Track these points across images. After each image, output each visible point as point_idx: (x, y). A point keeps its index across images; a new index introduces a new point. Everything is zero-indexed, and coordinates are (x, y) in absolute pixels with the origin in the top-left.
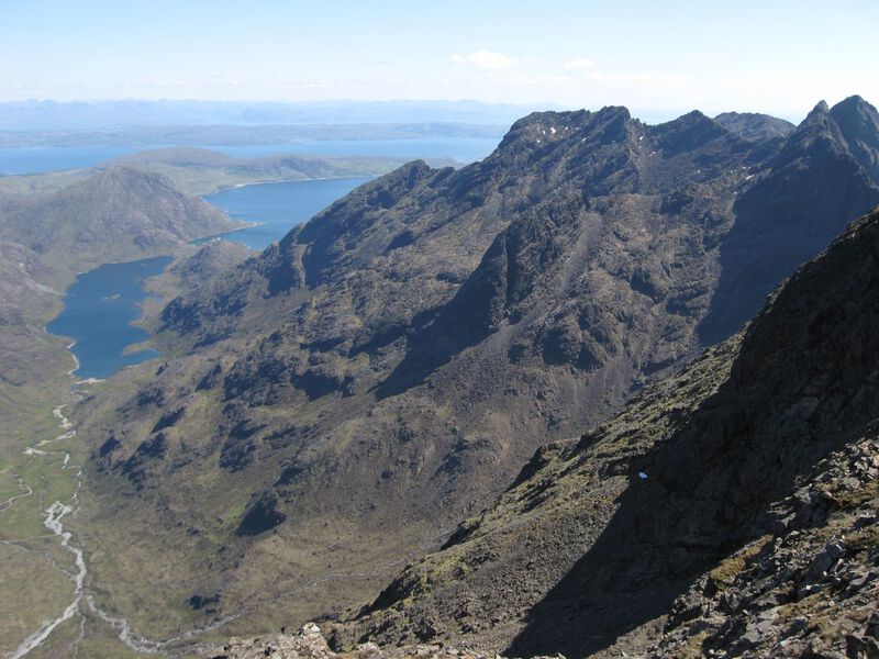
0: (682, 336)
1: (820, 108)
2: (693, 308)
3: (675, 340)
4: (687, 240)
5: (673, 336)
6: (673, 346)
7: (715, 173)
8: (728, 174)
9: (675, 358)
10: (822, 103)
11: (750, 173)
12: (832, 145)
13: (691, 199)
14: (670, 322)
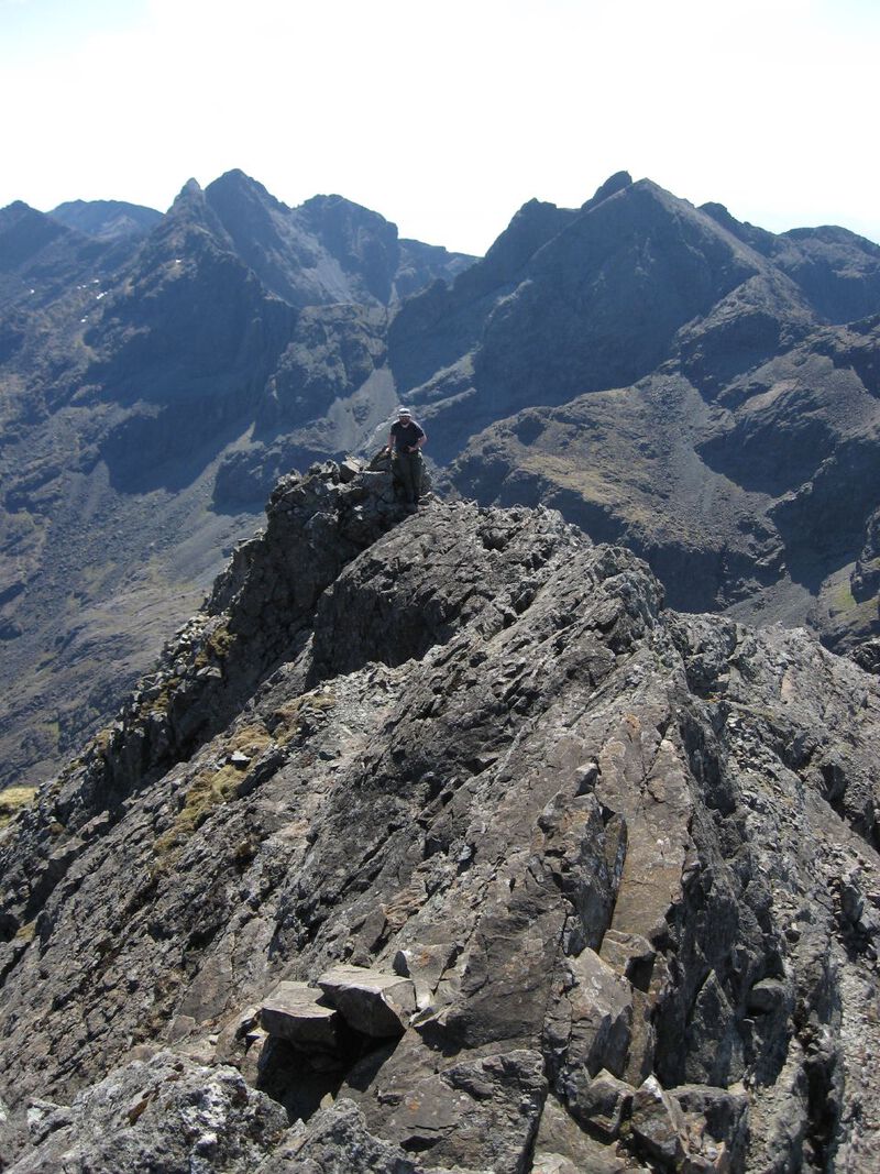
0: (32, 547)
1: (189, 189)
2: (41, 501)
3: (21, 553)
4: (19, 398)
5: (18, 547)
6: (19, 561)
7: (56, 292)
8: (75, 292)
9: (24, 581)
10: (192, 182)
11: (104, 288)
12: (208, 242)
13: (21, 336)
14: (10, 525)
